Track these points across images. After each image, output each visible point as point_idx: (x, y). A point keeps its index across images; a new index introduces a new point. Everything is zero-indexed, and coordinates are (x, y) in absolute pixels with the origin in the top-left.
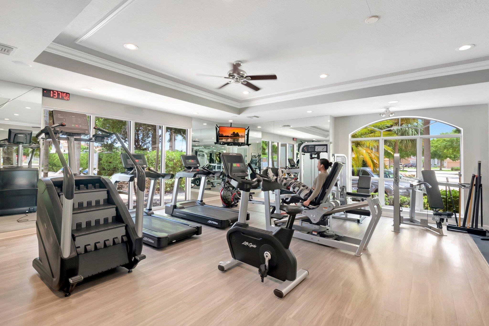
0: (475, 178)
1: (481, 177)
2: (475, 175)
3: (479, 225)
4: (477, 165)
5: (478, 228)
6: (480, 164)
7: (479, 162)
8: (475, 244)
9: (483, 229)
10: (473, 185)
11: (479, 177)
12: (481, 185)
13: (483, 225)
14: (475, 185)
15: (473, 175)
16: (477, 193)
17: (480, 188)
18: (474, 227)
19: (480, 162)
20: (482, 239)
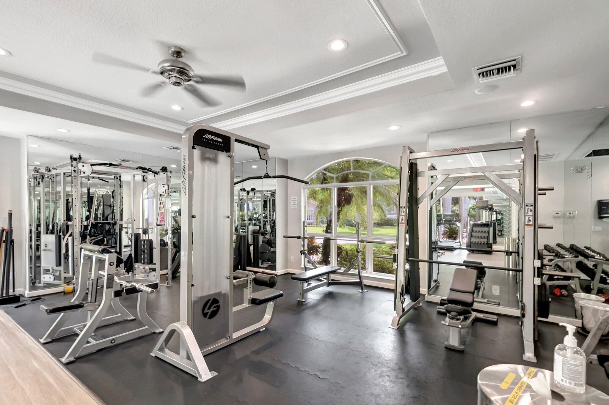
0: (5, 233)
1: (12, 230)
2: (5, 228)
3: (11, 291)
4: (7, 216)
5: (10, 294)
6: (10, 215)
7: (9, 212)
8: (8, 316)
9: (15, 295)
10: (2, 241)
11: (9, 230)
12: (12, 241)
13: (15, 290)
14: (4, 242)
15: (2, 229)
16: (8, 252)
17: (11, 244)
18: (4, 295)
19: (11, 212)
20: (16, 307)
